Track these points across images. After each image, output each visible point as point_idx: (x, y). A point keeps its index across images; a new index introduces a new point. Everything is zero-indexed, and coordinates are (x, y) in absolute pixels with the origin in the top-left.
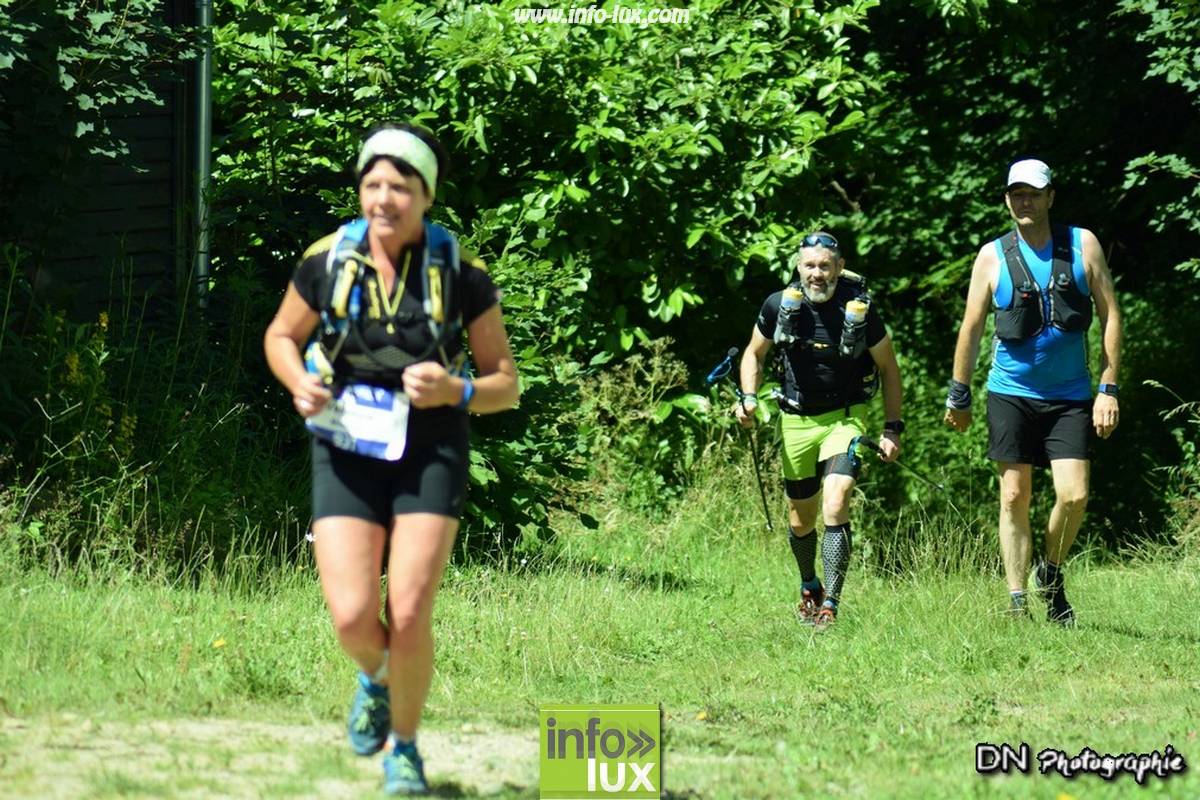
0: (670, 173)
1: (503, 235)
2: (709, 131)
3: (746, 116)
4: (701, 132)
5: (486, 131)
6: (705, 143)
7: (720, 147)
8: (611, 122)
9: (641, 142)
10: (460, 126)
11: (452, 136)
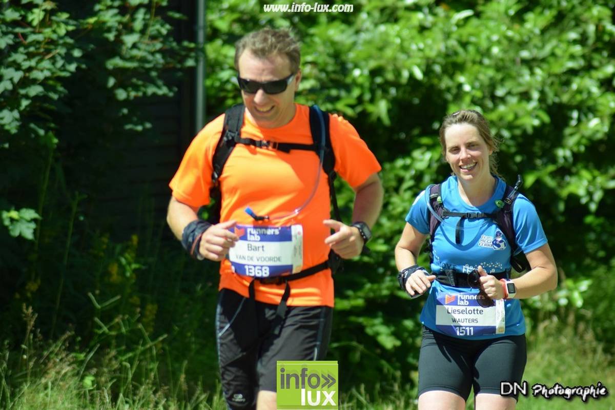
0: (513, 137)
1: (401, 180)
2: (541, 108)
3: (565, 98)
4: (535, 109)
5: (389, 111)
6: (537, 117)
7: (546, 119)
8: (474, 102)
9: (493, 116)
10: (370, 108)
11: (364, 115)
